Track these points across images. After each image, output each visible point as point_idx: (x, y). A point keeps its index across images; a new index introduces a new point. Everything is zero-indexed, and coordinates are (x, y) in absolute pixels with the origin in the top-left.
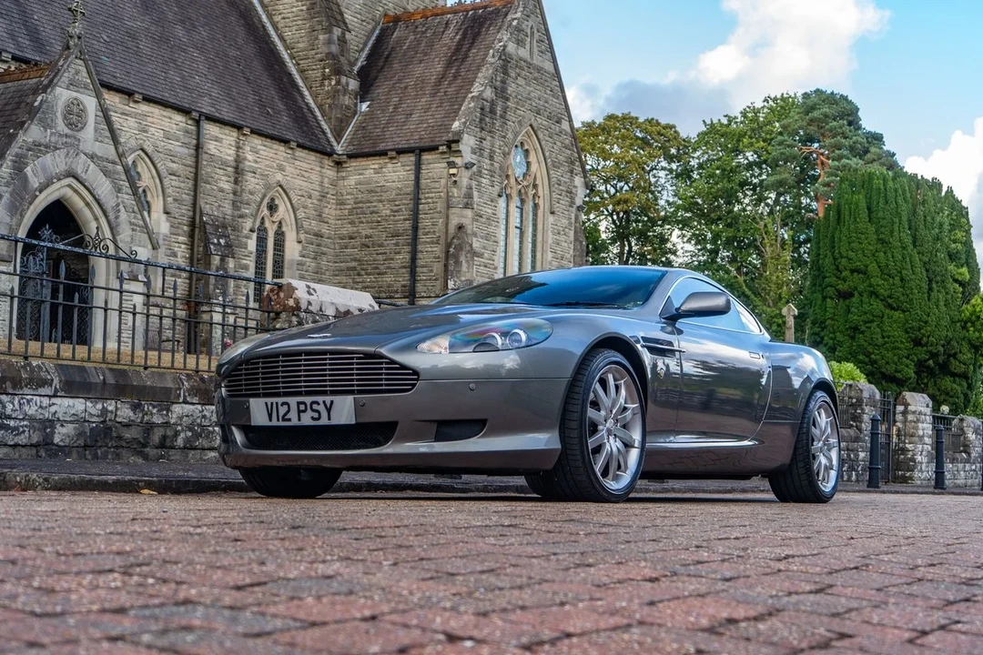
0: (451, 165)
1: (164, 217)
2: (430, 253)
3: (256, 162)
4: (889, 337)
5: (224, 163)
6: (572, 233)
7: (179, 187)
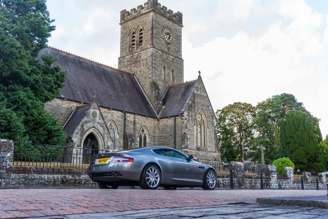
0: (182, 119)
1: (117, 134)
2: (178, 139)
3: (139, 121)
4: (300, 153)
5: (131, 122)
6: (214, 133)
7: (121, 128)
